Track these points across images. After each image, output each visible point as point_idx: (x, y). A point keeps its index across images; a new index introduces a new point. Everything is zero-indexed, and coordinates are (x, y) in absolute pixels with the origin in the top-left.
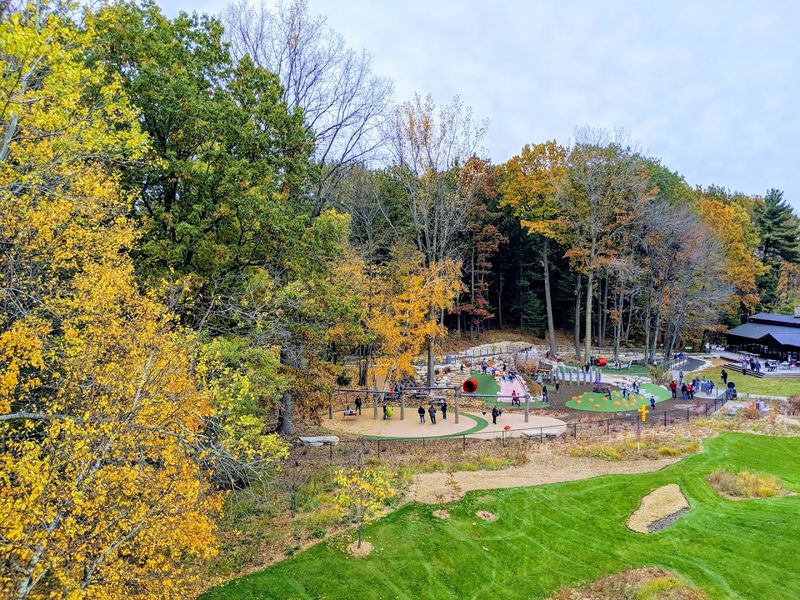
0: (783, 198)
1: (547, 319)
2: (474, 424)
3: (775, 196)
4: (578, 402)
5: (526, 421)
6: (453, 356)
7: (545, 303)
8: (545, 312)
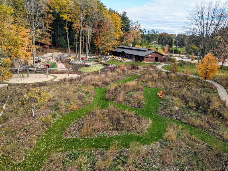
0: (126, 15)
1: (68, 46)
2: (53, 77)
3: (125, 13)
4: (82, 70)
5: (68, 75)
6: (40, 57)
7: (67, 41)
8: (67, 43)
